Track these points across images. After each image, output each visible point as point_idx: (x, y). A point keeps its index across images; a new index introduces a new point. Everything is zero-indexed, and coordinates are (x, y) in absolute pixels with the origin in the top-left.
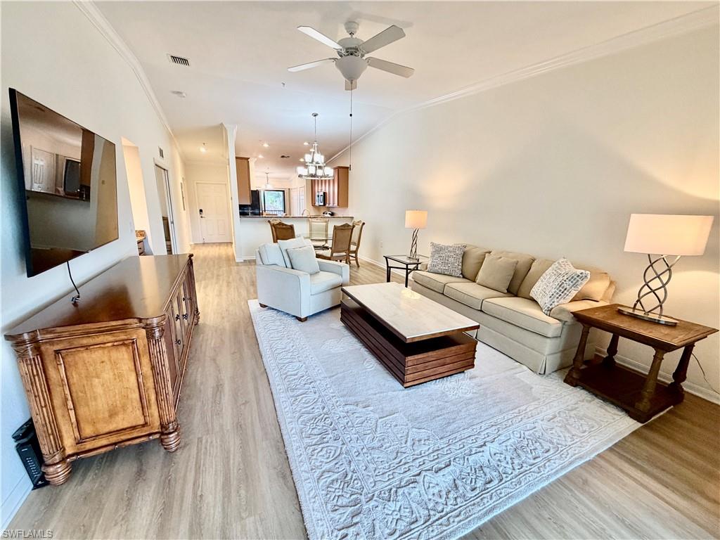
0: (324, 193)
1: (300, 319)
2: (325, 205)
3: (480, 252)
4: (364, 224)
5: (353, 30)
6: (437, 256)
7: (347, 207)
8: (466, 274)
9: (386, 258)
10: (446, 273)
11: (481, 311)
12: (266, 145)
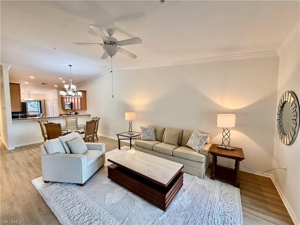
0: (71, 103)
1: (81, 185)
2: (72, 108)
3: (161, 129)
4: (99, 118)
5: (111, 34)
6: (144, 132)
7: (86, 109)
8: (157, 139)
9: (118, 135)
10: (150, 139)
11: (173, 155)
12: (32, 77)
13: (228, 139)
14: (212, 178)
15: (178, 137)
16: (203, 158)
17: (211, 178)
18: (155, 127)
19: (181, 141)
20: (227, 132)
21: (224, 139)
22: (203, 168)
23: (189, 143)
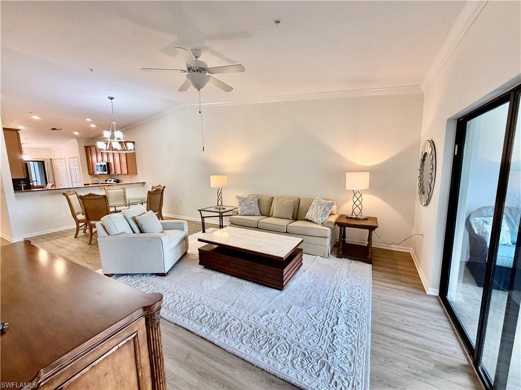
0: (108, 163)
1: (163, 275)
2: (109, 173)
3: (268, 198)
4: (164, 187)
5: (197, 55)
6: (243, 204)
7: (137, 174)
8: (263, 213)
9: (200, 211)
10: (251, 214)
11: (287, 232)
12: (36, 118)
13: (360, 206)
14: (339, 256)
15: (293, 208)
16: (329, 232)
17: (337, 257)
18: (258, 196)
19: (297, 214)
20: (358, 195)
21: (355, 206)
22: (327, 244)
23: (309, 215)
